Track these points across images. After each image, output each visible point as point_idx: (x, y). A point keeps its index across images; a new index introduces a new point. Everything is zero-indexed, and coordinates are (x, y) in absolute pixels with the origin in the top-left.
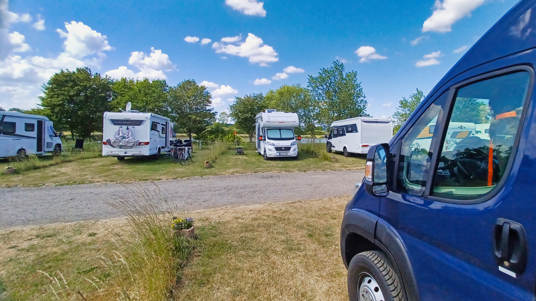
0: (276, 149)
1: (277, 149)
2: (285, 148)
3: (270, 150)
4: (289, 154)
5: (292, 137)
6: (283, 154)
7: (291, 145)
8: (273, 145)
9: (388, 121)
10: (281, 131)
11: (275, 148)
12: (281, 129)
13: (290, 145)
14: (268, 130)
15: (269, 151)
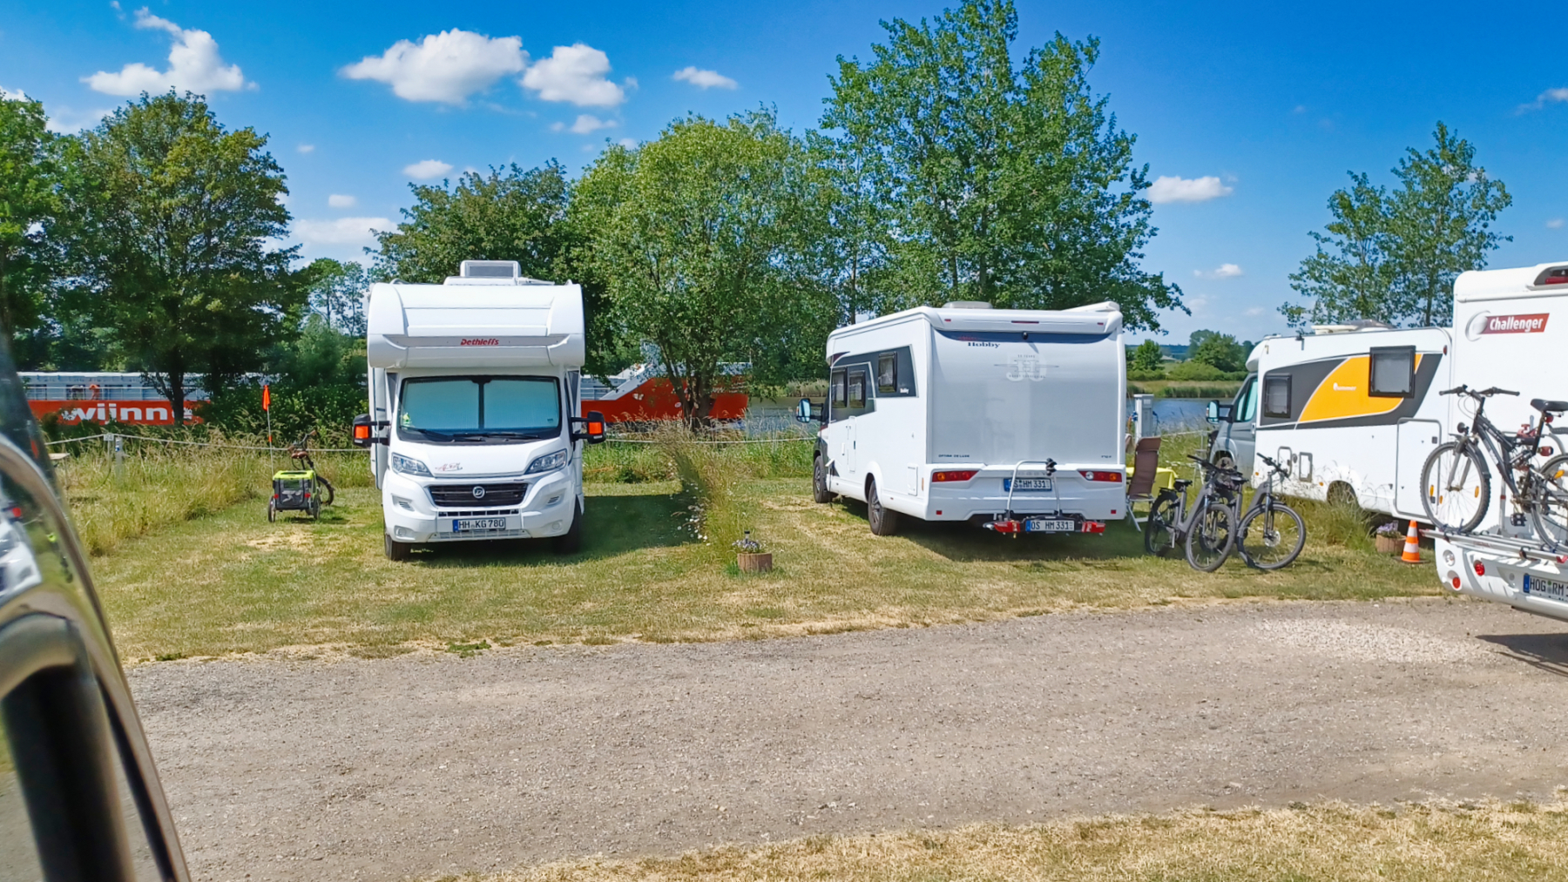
0: (435, 497)
1: (440, 494)
2: (485, 486)
3: (405, 504)
4: (511, 523)
5: (546, 424)
6: (479, 523)
7: (528, 472)
8: (423, 471)
9: (1098, 331)
10: (486, 386)
11: (432, 488)
12: (487, 379)
13: (523, 466)
14: (411, 387)
15: (399, 509)
